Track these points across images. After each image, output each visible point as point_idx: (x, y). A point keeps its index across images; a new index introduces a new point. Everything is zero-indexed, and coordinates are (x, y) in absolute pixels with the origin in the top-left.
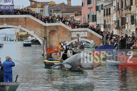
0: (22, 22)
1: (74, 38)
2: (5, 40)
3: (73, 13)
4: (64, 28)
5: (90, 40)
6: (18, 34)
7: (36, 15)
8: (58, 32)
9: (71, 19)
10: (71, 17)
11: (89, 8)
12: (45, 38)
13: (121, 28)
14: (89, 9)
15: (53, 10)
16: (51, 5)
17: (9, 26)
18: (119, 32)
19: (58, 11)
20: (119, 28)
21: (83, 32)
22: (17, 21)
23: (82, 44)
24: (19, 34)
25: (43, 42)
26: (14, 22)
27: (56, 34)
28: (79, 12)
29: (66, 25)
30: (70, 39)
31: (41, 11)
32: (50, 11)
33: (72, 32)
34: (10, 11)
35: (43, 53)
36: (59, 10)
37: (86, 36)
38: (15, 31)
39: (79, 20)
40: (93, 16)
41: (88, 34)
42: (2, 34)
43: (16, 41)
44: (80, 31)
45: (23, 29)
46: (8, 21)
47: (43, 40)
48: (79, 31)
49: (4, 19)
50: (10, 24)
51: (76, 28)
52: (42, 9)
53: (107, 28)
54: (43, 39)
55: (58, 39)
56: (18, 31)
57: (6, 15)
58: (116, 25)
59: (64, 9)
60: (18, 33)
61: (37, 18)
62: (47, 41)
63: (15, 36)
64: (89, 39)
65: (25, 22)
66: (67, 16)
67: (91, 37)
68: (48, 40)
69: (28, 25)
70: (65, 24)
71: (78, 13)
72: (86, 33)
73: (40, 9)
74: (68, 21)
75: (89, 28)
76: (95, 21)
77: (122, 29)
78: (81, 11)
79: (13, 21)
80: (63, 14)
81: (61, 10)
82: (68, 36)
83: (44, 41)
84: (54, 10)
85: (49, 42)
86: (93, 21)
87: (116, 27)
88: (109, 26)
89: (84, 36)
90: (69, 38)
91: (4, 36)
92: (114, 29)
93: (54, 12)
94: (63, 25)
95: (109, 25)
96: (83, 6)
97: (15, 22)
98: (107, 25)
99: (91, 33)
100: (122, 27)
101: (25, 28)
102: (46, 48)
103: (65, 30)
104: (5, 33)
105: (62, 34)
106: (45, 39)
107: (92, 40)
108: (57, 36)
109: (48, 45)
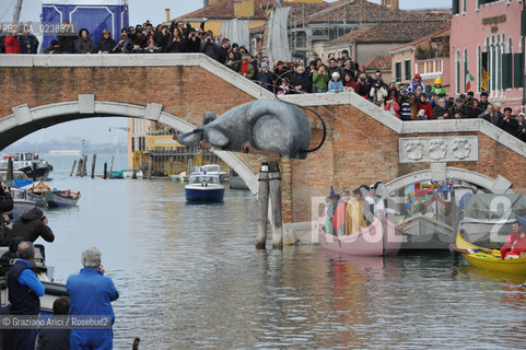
0: (163, 87)
1: (413, 165)
2: (82, 173)
3: (408, 47)
4: (365, 116)
5: (493, 176)
6: (142, 146)
7: (231, 56)
8: (337, 136)
9: (398, 74)
10: (398, 65)
11: (486, 21)
12: (274, 166)
14: (489, 27)
15: (309, 32)
16: (300, 4)
17: (101, 107)
19: (333, 35)
21: (458, 138)
22: (139, 83)
23: (453, 195)
24: (150, 146)
25: (265, 183)
26: (126, 89)
27: (326, 147)
28: (440, 39)
29: (373, 105)
30: (395, 171)
31: (252, 35)
32: (297, 37)
33: (404, 135)
34: (110, 34)
35: (260, 236)
36: (342, 32)
37: (474, 157)
38: (129, 129)
39: (438, 81)
40: (507, 58)
41: (479, 149)
42: (69, 146)
43: (135, 177)
44: (444, 134)
45: (168, 120)
46: (98, 81)
47: (264, 176)
48: (437, 134)
49: (78, 73)
50: (106, 98)
51: (421, 118)
52: (258, 24)
54: (265, 168)
55: (335, 172)
56: (143, 128)
57: (89, 55)
59: (363, 28)
60: (142, 140)
61: (237, 69)
62: (280, 179)
63: (131, 155)
64: (484, 171)
65: (177, 88)
66: (380, 58)
67: (496, 161)
68: (286, 175)
69: (190, 102)
70: (371, 99)
71: (435, 45)
72: (474, 140)
73: (247, 26)
74: (382, 84)
75: (485, 118)
76: (517, 86)
78: (448, 38)
79: (122, 84)
80: (362, 48)
81: (348, 31)
82: (381, 158)
83: (267, 180)
84: (316, 33)
85: (291, 184)
86: (507, 84)
89: (459, 155)
90: (387, 164)
91: (77, 154)
93: (314, 42)
94: (357, 101)
96: (456, 9)
97: (132, 86)
99: (498, 144)
101: (180, 114)
102: (275, 212)
103: (369, 128)
104: (80, 142)
105: (354, 149)
106: (270, 170)
107: (500, 177)
108: (331, 154)
109: (286, 201)
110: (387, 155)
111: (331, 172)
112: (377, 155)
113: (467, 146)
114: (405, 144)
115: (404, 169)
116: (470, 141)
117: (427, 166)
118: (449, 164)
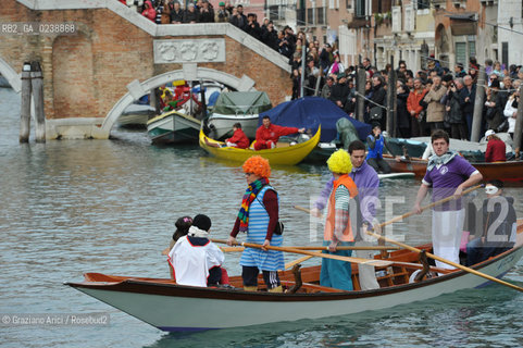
1: (167, 66)
4: (122, 19)
5: (239, 76)
8: (96, 38)
12: (36, 66)
13: (373, 24)
18: (363, 41)
20: (362, 23)
21: (207, 41)
25: (26, 82)
27: (85, 48)
30: (150, 71)
33: (158, 38)
35: (23, 132)
37: (221, 58)
41: (226, 50)
44: (195, 37)
47: (26, 75)
48: (188, 37)
53: (311, 22)
54: (27, 68)
55: (95, 71)
58: (352, 10)
62: (42, 78)
64: (231, 72)
67: (241, 62)
68: (48, 75)
72: (221, 43)
77: (376, 28)
82: (137, 59)
83: (30, 79)
85: (52, 82)
87: (350, 20)
88: (320, 15)
89: (209, 56)
90: (143, 64)
92: (343, 28)
94: (115, 5)
95: (320, 9)
98: (310, 10)
99: (243, 47)
100: (377, 18)
102: (37, 109)
103: (126, 31)
105: (112, 50)
106: (33, 69)
107: (245, 77)
108: (90, 55)
109: (48, 99)
110: (143, 57)
111: (91, 72)
112: (134, 56)
113: (215, 48)
114: (159, 46)
115: (159, 69)
116: (218, 44)
117: (179, 67)
118: (199, 65)
